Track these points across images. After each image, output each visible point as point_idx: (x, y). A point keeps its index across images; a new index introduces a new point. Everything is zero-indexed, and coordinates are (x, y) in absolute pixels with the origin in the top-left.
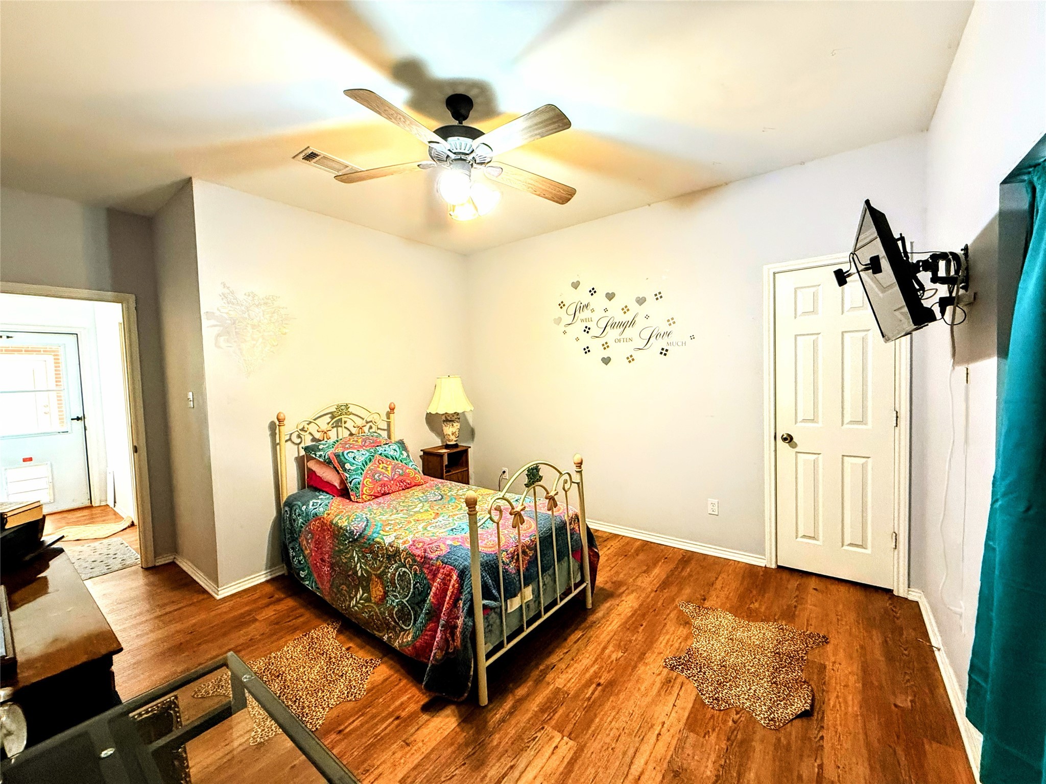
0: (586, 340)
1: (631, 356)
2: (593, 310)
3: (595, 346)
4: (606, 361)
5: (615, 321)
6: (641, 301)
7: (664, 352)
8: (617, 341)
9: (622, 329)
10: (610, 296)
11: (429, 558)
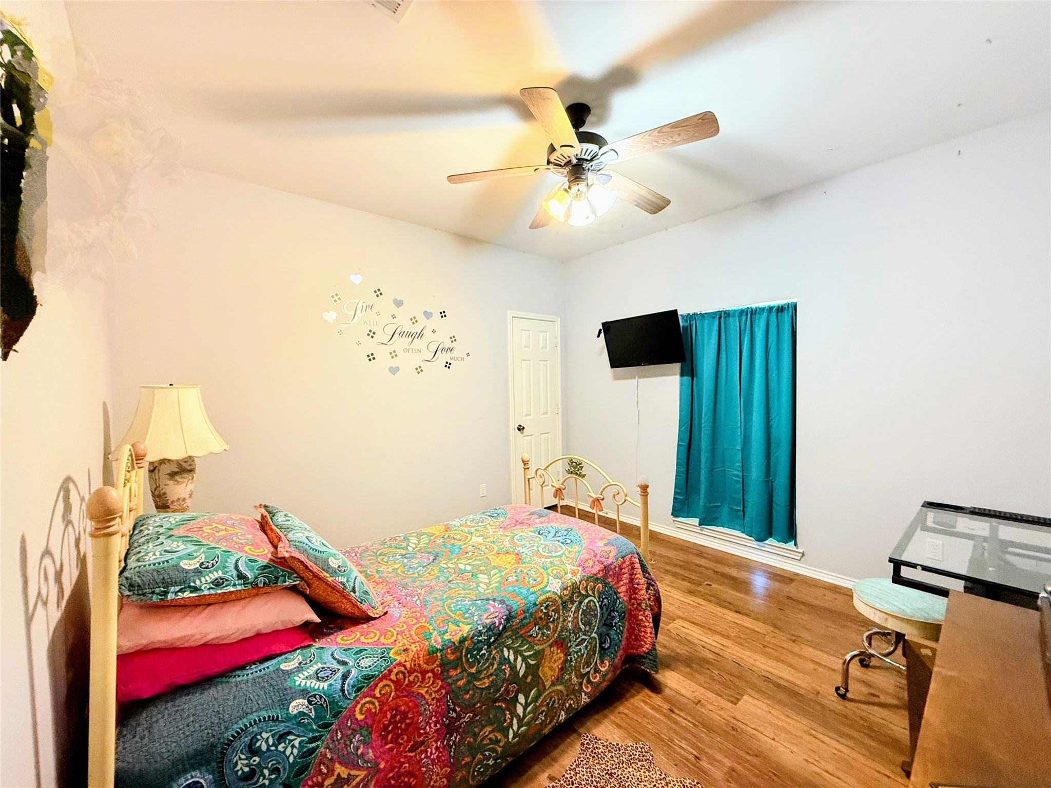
0: (370, 346)
1: (420, 367)
2: (378, 314)
3: (382, 354)
4: (394, 370)
5: (403, 330)
6: (428, 315)
7: (448, 365)
8: (405, 350)
9: (411, 339)
10: (399, 303)
11: (609, 565)
